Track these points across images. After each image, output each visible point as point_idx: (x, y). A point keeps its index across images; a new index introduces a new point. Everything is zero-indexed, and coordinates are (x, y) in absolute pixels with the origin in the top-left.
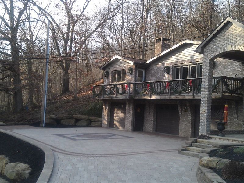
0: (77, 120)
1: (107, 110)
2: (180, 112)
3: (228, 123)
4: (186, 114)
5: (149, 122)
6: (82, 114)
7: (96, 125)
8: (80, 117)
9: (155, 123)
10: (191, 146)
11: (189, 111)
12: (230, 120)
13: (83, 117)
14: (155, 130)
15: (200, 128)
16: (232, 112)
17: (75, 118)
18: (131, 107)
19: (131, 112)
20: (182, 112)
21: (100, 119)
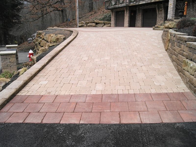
0: (97, 24)
1: (114, 16)
2: (157, 12)
3: (187, 15)
4: (161, 13)
5: (139, 21)
6: (100, 20)
7: (108, 26)
8: (98, 22)
9: (142, 22)
10: (161, 25)
11: (163, 11)
12: (188, 14)
13: (100, 22)
14: (142, 26)
15: (168, 15)
16: (190, 8)
17: (95, 22)
18: (128, 12)
19: (128, 15)
20: (158, 12)
21: (110, 22)
